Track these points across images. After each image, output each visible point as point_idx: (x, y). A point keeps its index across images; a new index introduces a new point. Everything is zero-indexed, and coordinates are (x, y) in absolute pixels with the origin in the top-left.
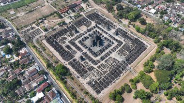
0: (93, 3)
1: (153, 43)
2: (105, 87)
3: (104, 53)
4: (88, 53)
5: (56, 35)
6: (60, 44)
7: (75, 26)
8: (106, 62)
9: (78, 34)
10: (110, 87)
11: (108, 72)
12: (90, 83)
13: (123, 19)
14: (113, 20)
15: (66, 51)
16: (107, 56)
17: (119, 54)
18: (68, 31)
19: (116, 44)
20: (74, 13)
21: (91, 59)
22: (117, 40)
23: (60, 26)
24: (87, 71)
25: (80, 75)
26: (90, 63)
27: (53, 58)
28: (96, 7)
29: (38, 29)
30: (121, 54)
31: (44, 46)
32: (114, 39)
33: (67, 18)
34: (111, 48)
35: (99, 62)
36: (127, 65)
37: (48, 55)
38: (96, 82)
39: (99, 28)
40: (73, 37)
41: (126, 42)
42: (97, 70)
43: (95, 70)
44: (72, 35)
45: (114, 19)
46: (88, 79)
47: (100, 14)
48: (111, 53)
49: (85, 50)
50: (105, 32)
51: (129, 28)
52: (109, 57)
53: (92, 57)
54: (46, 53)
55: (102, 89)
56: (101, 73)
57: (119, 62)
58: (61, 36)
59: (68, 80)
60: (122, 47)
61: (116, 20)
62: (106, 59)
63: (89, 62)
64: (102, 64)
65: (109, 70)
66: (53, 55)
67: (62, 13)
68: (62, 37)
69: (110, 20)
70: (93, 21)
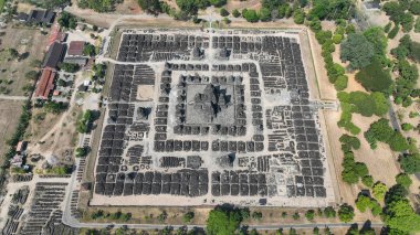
0: (94, 16)
1: (297, 26)
2: (321, 172)
3: (249, 112)
4: (222, 138)
5: (104, 160)
6: (143, 171)
7: (122, 102)
8: (270, 126)
9: (153, 117)
10: (325, 165)
11: (296, 143)
12: (294, 192)
13: (200, 12)
14: (182, 29)
15: (178, 175)
16: (260, 115)
17: (272, 91)
18: (123, 128)
19: (246, 76)
20: (79, 73)
21: (242, 147)
22: (239, 68)
23: (88, 132)
24: (264, 176)
25: (263, 194)
26: (249, 154)
27: (170, 215)
28: (114, 20)
29: (40, 187)
30: (275, 90)
31: (113, 211)
32: (231, 68)
33: (77, 97)
34: (247, 91)
35: (262, 138)
36: (307, 102)
37: (150, 219)
38: (299, 179)
39: (176, 67)
40: (153, 132)
41: (256, 58)
42: (276, 156)
43: (273, 158)
44: (144, 128)
45: (183, 24)
46: (283, 189)
47: (142, 33)
48: (259, 101)
49: (210, 138)
50: (199, 67)
51: (232, 25)
52: (264, 112)
53: (237, 139)
54: (139, 221)
55: (321, 181)
56: (288, 155)
57: (289, 107)
58: (121, 152)
59: (253, 224)
60: (263, 74)
61: (191, 24)
62: (264, 119)
63: (245, 155)
64: (271, 137)
65: (293, 137)
66: (161, 208)
67: (50, 96)
68: (126, 151)
69: (177, 33)
70: (147, 59)
